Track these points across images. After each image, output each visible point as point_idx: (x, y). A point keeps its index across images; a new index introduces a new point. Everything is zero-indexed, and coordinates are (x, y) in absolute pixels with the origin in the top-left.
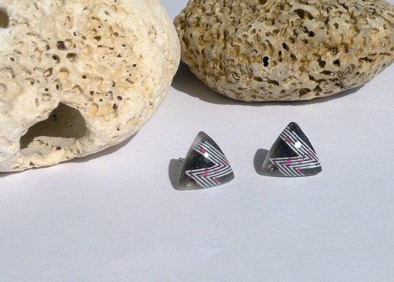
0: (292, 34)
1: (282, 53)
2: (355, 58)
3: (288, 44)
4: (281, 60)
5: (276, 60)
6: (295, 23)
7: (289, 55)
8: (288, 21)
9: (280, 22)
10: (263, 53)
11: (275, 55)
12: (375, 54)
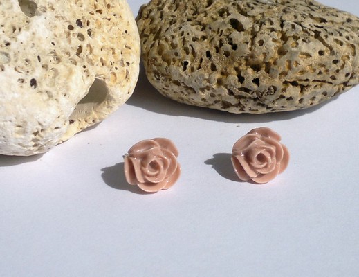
0: (218, 44)
1: (203, 61)
2: (277, 80)
3: (212, 52)
4: (199, 68)
5: (195, 67)
6: (224, 33)
7: (210, 64)
8: (219, 29)
9: (210, 28)
10: (184, 58)
11: (196, 62)
12: (307, 80)
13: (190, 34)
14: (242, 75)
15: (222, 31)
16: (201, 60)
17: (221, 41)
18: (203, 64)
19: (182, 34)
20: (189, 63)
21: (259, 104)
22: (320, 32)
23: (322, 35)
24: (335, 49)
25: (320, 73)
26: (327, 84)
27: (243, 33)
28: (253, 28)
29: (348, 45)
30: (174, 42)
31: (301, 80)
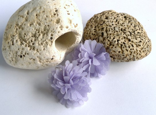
23: (123, 46)
24: (124, 52)
25: (118, 57)
26: (121, 59)
27: (102, 38)
28: (105, 37)
29: (130, 51)
31: (113, 57)
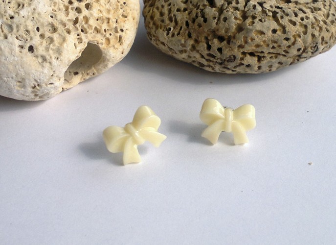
0: (195, 15)
1: (182, 29)
2: (236, 50)
3: (190, 22)
4: (178, 34)
5: (176, 33)
6: (201, 7)
7: (187, 32)
8: (197, 4)
9: (191, 2)
10: (168, 25)
11: (177, 29)
12: (262, 52)
13: (175, 6)
14: (210, 44)
15: (199, 5)
16: (181, 28)
17: (197, 14)
18: (182, 31)
19: (170, 5)
20: (172, 29)
21: (225, 68)
22: (278, 13)
23: (279, 16)
24: (287, 29)
25: (273, 47)
26: (281, 56)
27: (214, 9)
28: (222, 5)
29: (301, 25)
30: (163, 11)
31: (257, 52)
